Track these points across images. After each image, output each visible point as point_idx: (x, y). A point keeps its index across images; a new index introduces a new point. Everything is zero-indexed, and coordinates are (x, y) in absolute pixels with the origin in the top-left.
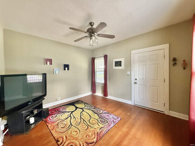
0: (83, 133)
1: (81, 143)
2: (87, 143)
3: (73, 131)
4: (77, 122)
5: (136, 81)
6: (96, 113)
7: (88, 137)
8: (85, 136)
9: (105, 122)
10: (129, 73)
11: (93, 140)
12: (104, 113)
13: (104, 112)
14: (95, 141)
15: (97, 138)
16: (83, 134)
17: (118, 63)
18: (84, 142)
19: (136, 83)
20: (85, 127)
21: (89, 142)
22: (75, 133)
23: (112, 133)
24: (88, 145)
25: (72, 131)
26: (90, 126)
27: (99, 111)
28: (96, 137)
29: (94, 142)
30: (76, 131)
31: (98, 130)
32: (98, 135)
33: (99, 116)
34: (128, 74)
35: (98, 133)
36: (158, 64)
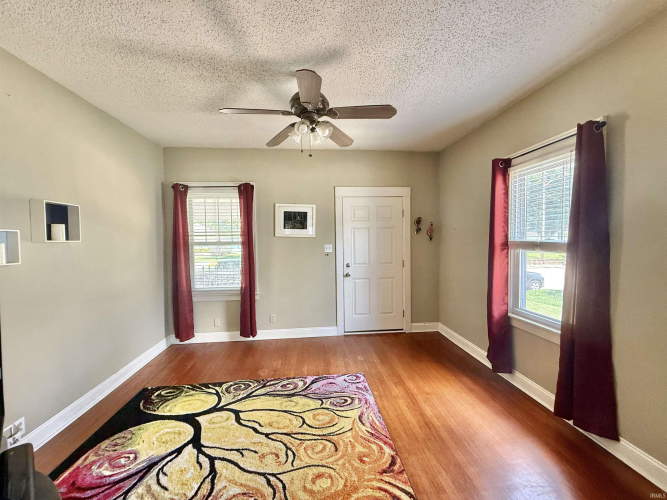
0: (341, 462)
1: (376, 484)
2: (385, 471)
3: (309, 486)
4: (277, 455)
5: (347, 270)
6: (293, 395)
7: (364, 459)
8: (357, 464)
9: (346, 401)
10: (329, 249)
11: (387, 455)
12: (313, 383)
13: (309, 381)
14: (393, 453)
15: (385, 443)
16: (344, 464)
17: (295, 217)
18: (379, 477)
19: (348, 275)
20: (321, 447)
21: (387, 465)
22: (324, 483)
23: (392, 414)
24: (392, 471)
25: (305, 487)
26: (329, 434)
27: (292, 387)
28: (381, 444)
29: (393, 457)
30: (320, 476)
31: (364, 428)
32: (378, 438)
33: (310, 396)
34: (327, 251)
35: (372, 434)
36: (391, 228)
